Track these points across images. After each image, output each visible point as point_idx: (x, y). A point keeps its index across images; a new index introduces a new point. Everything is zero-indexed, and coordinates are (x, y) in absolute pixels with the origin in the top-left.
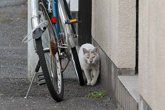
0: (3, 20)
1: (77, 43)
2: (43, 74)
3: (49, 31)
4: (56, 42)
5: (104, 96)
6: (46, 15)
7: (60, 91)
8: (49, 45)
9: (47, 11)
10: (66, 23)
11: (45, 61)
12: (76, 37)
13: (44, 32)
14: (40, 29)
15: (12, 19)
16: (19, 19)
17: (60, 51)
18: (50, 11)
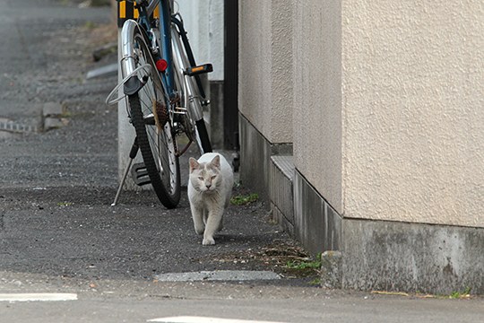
0: (74, 114)
1: (222, 144)
2: (144, 165)
3: (154, 85)
4: (166, 103)
5: (253, 203)
6: (148, 57)
7: (173, 191)
8: (154, 109)
9: (151, 50)
10: (185, 73)
11: (147, 137)
12: (206, 104)
13: (143, 85)
14: (136, 78)
15: (93, 112)
16: (107, 112)
17: (172, 119)
18: (156, 51)
